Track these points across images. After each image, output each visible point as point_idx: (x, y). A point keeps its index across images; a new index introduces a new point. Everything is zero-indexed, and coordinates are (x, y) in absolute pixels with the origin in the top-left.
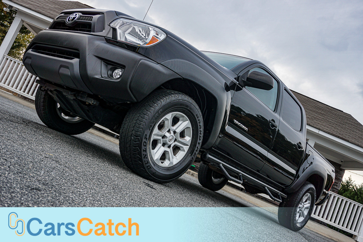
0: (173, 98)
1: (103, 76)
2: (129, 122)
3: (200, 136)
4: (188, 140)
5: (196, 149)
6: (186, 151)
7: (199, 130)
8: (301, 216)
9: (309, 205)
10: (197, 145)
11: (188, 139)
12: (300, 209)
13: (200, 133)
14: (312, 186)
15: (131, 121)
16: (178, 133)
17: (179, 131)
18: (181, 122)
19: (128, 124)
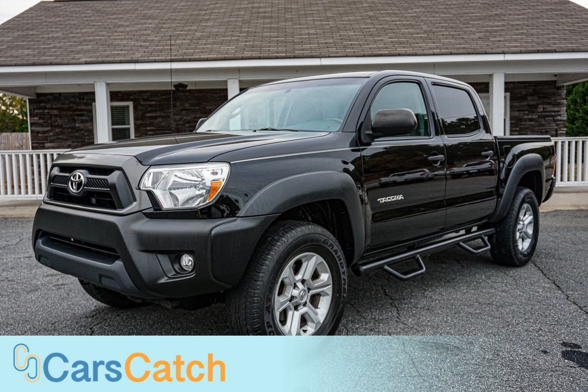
0: (281, 248)
1: (169, 276)
2: (236, 312)
3: (341, 264)
4: (326, 279)
5: (343, 282)
6: (330, 292)
7: (336, 256)
8: (526, 239)
9: (531, 217)
10: (343, 276)
11: (325, 277)
12: (520, 231)
13: (340, 260)
14: (527, 191)
15: (237, 311)
16: (308, 280)
17: (308, 276)
18: (306, 263)
19: (234, 316)
